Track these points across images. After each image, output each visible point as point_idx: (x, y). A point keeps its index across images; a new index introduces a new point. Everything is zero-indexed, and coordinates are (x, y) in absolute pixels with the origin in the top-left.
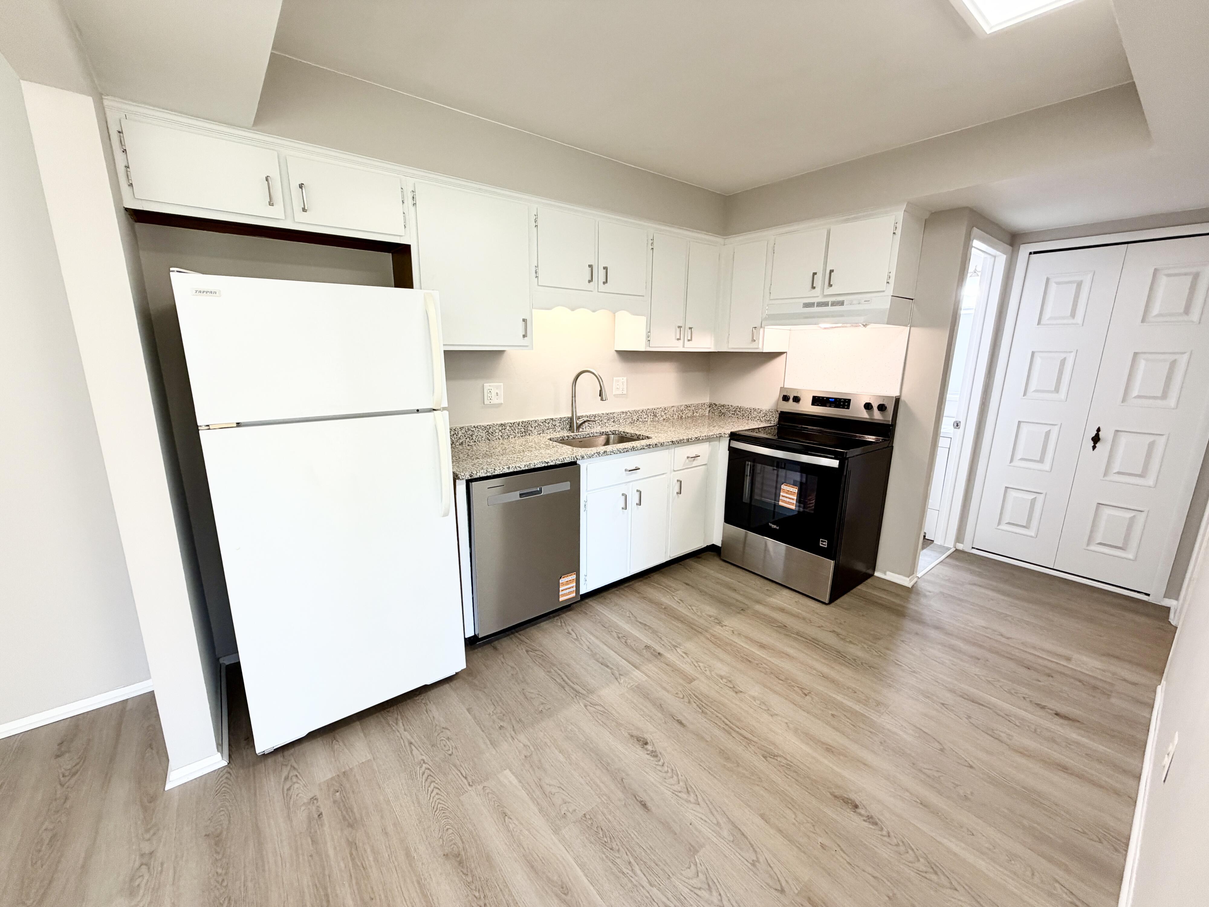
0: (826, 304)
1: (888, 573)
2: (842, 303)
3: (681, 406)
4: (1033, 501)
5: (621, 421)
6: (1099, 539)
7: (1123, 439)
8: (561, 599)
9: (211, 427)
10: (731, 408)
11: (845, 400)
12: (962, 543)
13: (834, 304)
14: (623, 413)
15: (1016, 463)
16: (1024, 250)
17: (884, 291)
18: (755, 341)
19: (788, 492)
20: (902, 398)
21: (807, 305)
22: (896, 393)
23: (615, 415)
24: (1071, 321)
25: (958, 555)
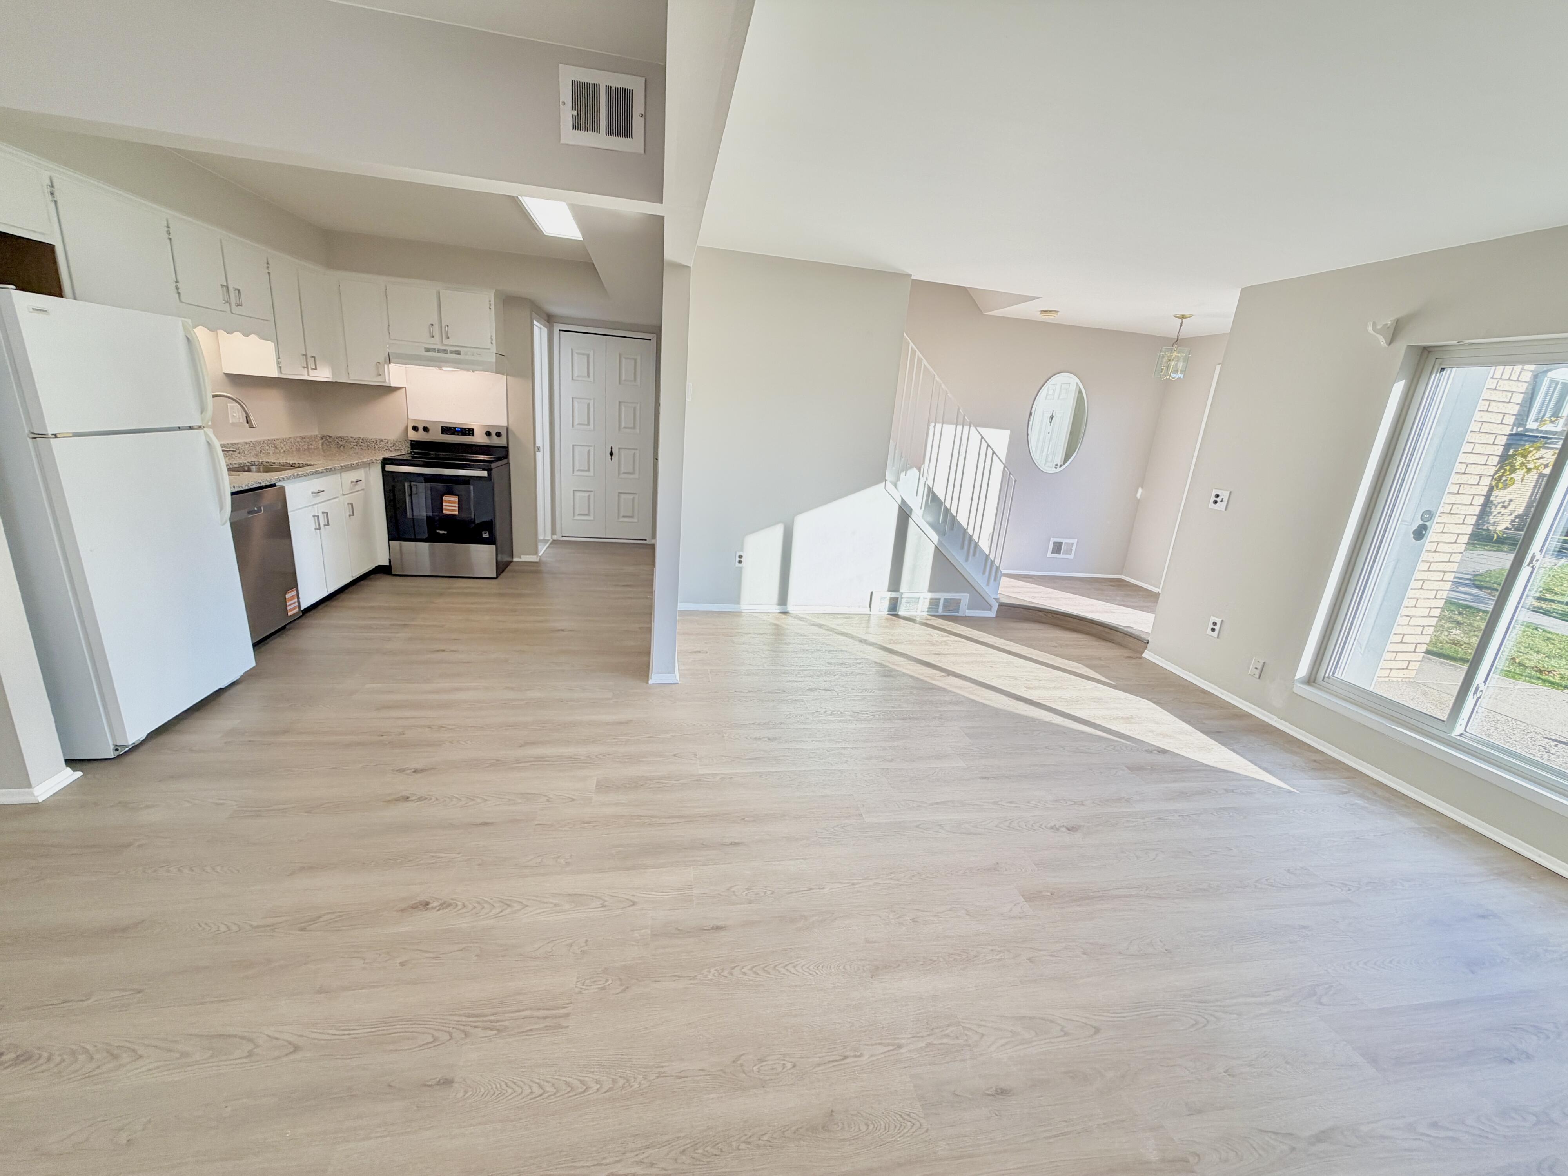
0: (445, 352)
1: (522, 556)
2: (459, 353)
3: (297, 437)
4: (589, 497)
5: (246, 452)
6: (622, 514)
7: (623, 452)
8: (290, 614)
9: (58, 436)
10: (352, 440)
11: (469, 429)
12: (556, 535)
13: (452, 352)
14: (246, 443)
15: (576, 473)
16: (557, 328)
17: (489, 349)
18: (380, 375)
19: (450, 502)
20: (510, 427)
21: (428, 350)
22: (505, 424)
23: (240, 446)
24: (587, 379)
25: (554, 542)
